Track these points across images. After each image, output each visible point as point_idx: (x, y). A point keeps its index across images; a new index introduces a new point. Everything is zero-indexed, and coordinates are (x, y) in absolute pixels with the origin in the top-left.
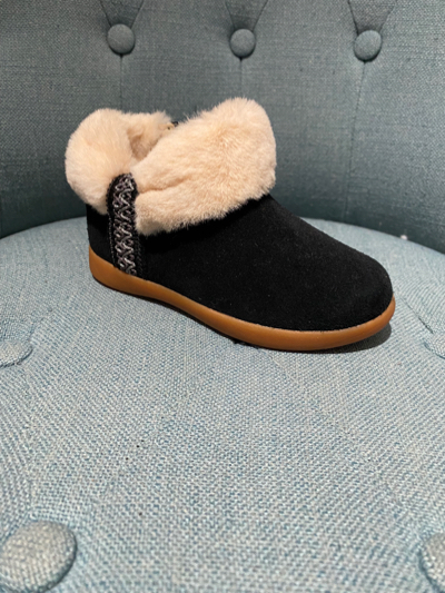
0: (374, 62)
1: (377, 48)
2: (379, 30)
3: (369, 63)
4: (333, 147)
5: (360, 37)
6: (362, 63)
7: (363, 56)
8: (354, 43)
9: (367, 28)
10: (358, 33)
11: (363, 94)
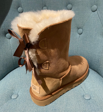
0: (81, 35)
1: (82, 32)
2: (82, 29)
3: (80, 35)
4: (74, 51)
5: (79, 30)
6: (79, 35)
7: (79, 33)
8: (77, 31)
9: (80, 28)
10: (78, 29)
11: (79, 41)
